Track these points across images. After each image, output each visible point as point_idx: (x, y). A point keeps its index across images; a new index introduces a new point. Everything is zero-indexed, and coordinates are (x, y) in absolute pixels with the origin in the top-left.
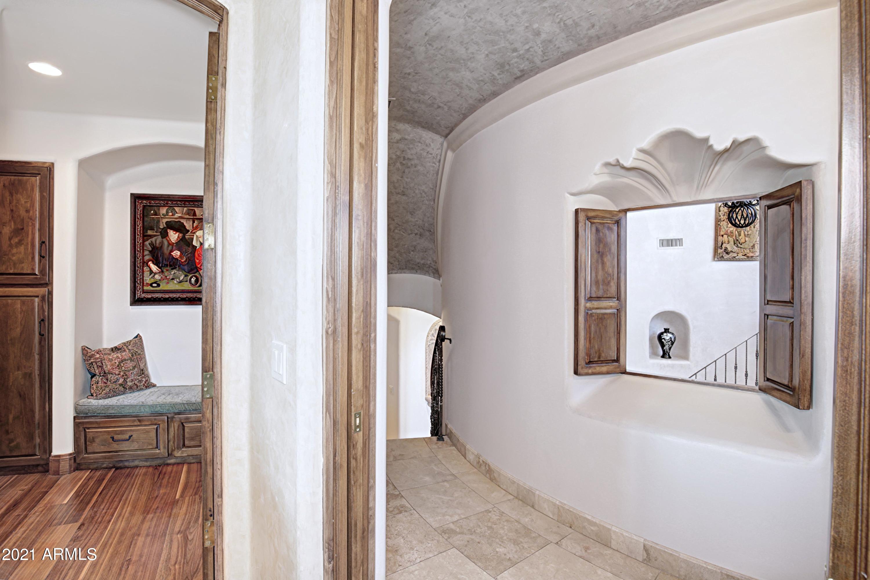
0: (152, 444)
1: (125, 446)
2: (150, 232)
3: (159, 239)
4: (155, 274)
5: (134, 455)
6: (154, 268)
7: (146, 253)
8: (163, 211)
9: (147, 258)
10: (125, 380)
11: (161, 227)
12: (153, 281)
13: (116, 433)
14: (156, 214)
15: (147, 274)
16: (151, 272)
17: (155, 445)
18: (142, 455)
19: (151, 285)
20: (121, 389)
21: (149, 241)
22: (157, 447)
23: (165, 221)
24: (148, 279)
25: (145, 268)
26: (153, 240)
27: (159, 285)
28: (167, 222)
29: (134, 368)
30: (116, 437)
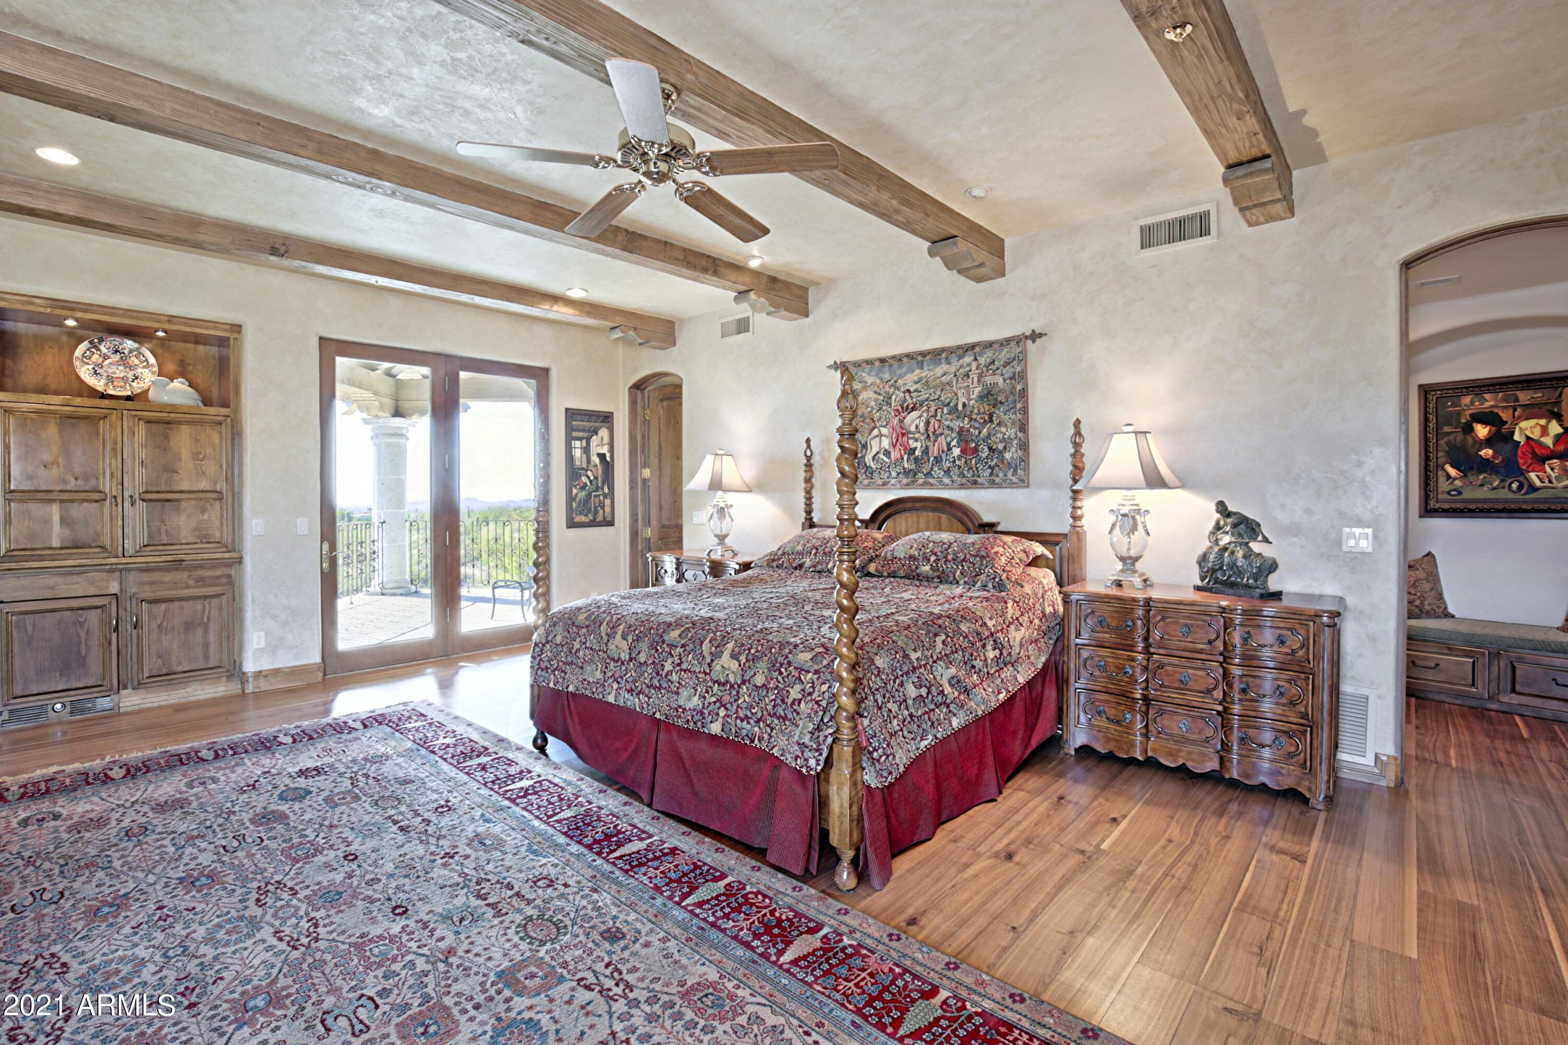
0: (1464, 679)
1: (1429, 674)
2: (1446, 429)
3: (1460, 437)
4: (1455, 479)
5: (1440, 688)
6: (1452, 472)
7: (1440, 454)
8: (1466, 400)
9: (1441, 460)
10: (1422, 602)
11: (1463, 421)
12: (1451, 487)
13: (1417, 656)
14: (1454, 405)
15: (1442, 479)
16: (1449, 477)
17: (1470, 682)
18: (1452, 690)
19: (1449, 493)
20: (1417, 611)
21: (1446, 439)
22: (1473, 685)
23: (1468, 413)
24: (1444, 485)
25: (1440, 473)
26: (1452, 437)
27: (1460, 493)
28: (1471, 415)
29: (1432, 589)
30: (1418, 662)
